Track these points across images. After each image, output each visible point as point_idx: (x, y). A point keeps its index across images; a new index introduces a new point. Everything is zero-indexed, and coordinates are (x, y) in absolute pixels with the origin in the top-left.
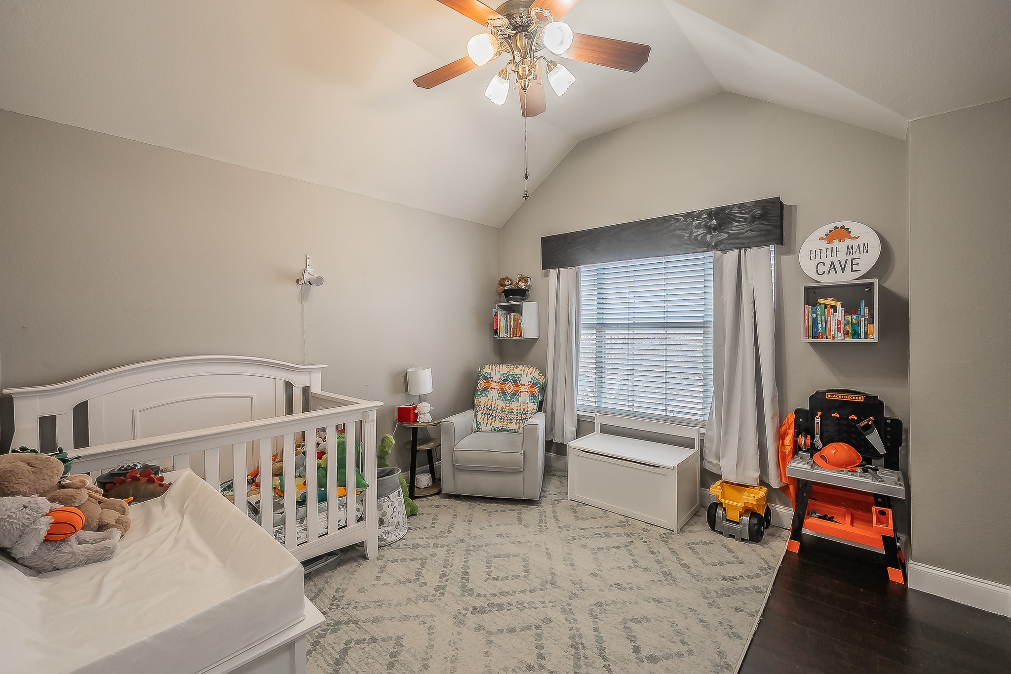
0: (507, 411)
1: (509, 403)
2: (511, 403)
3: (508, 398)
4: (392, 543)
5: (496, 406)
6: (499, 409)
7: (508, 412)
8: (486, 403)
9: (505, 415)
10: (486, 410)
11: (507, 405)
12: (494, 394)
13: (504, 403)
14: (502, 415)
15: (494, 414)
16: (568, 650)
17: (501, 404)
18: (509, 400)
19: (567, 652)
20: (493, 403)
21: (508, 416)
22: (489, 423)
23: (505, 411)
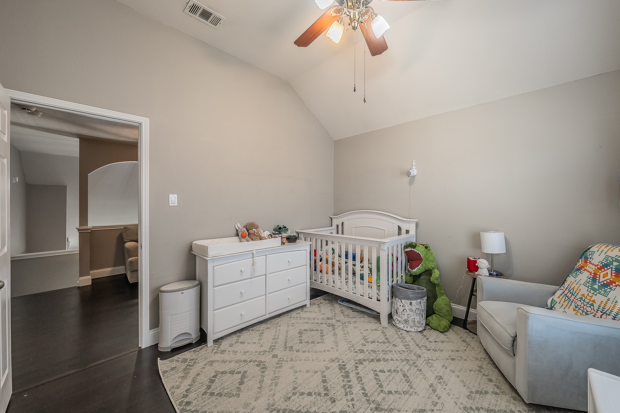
0: (587, 301)
1: (593, 294)
2: (596, 293)
3: (596, 287)
4: (399, 328)
5: (578, 291)
6: (579, 296)
7: (588, 303)
8: (571, 284)
9: (582, 305)
10: (567, 291)
11: (590, 295)
12: (584, 277)
13: (588, 290)
14: (579, 303)
15: (572, 298)
16: (305, 408)
17: (584, 290)
18: (595, 290)
19: (304, 407)
20: (576, 287)
21: (585, 307)
22: (564, 306)
23: (584, 301)
